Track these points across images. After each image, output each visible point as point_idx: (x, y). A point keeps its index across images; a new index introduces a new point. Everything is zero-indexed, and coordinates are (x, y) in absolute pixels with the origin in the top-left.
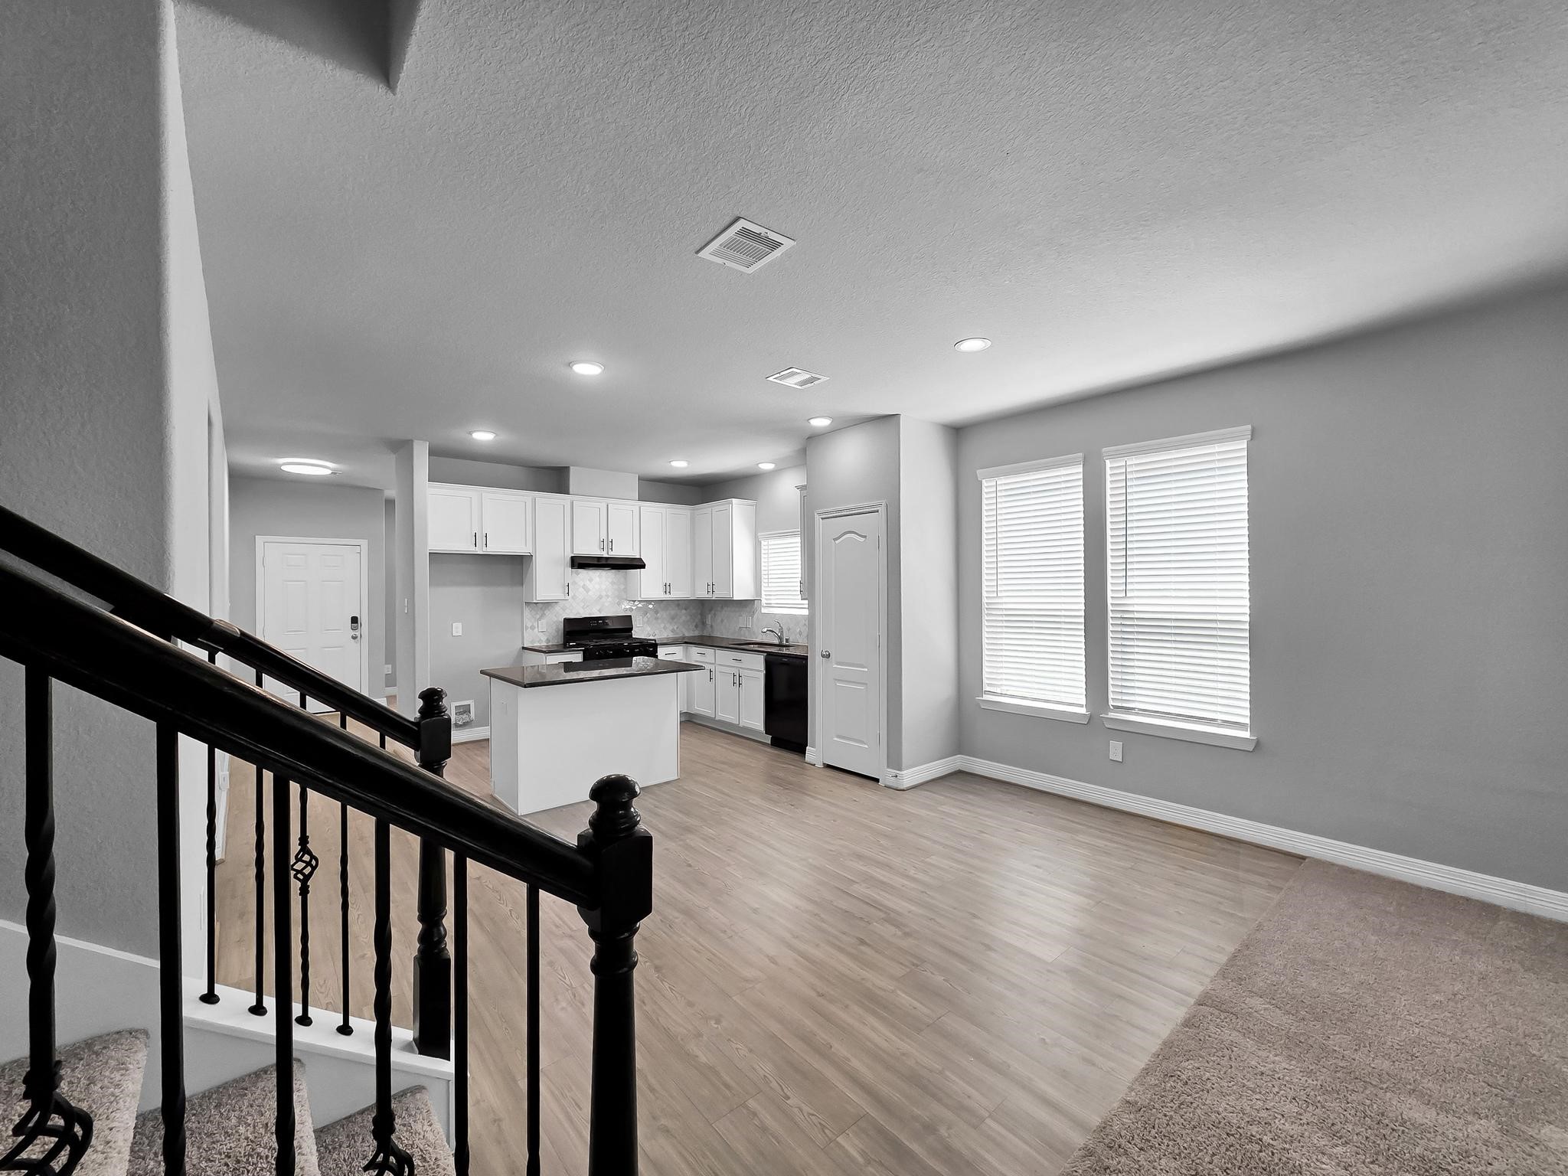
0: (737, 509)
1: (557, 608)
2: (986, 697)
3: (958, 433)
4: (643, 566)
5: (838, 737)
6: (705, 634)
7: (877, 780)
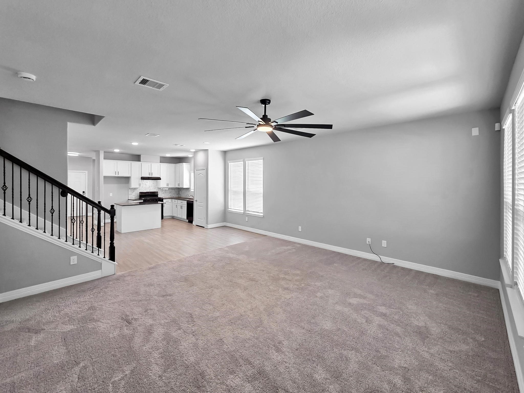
0: (184, 165)
1: (138, 190)
2: (229, 210)
3: (225, 153)
4: (160, 179)
5: (198, 219)
6: (179, 196)
7: (204, 227)
